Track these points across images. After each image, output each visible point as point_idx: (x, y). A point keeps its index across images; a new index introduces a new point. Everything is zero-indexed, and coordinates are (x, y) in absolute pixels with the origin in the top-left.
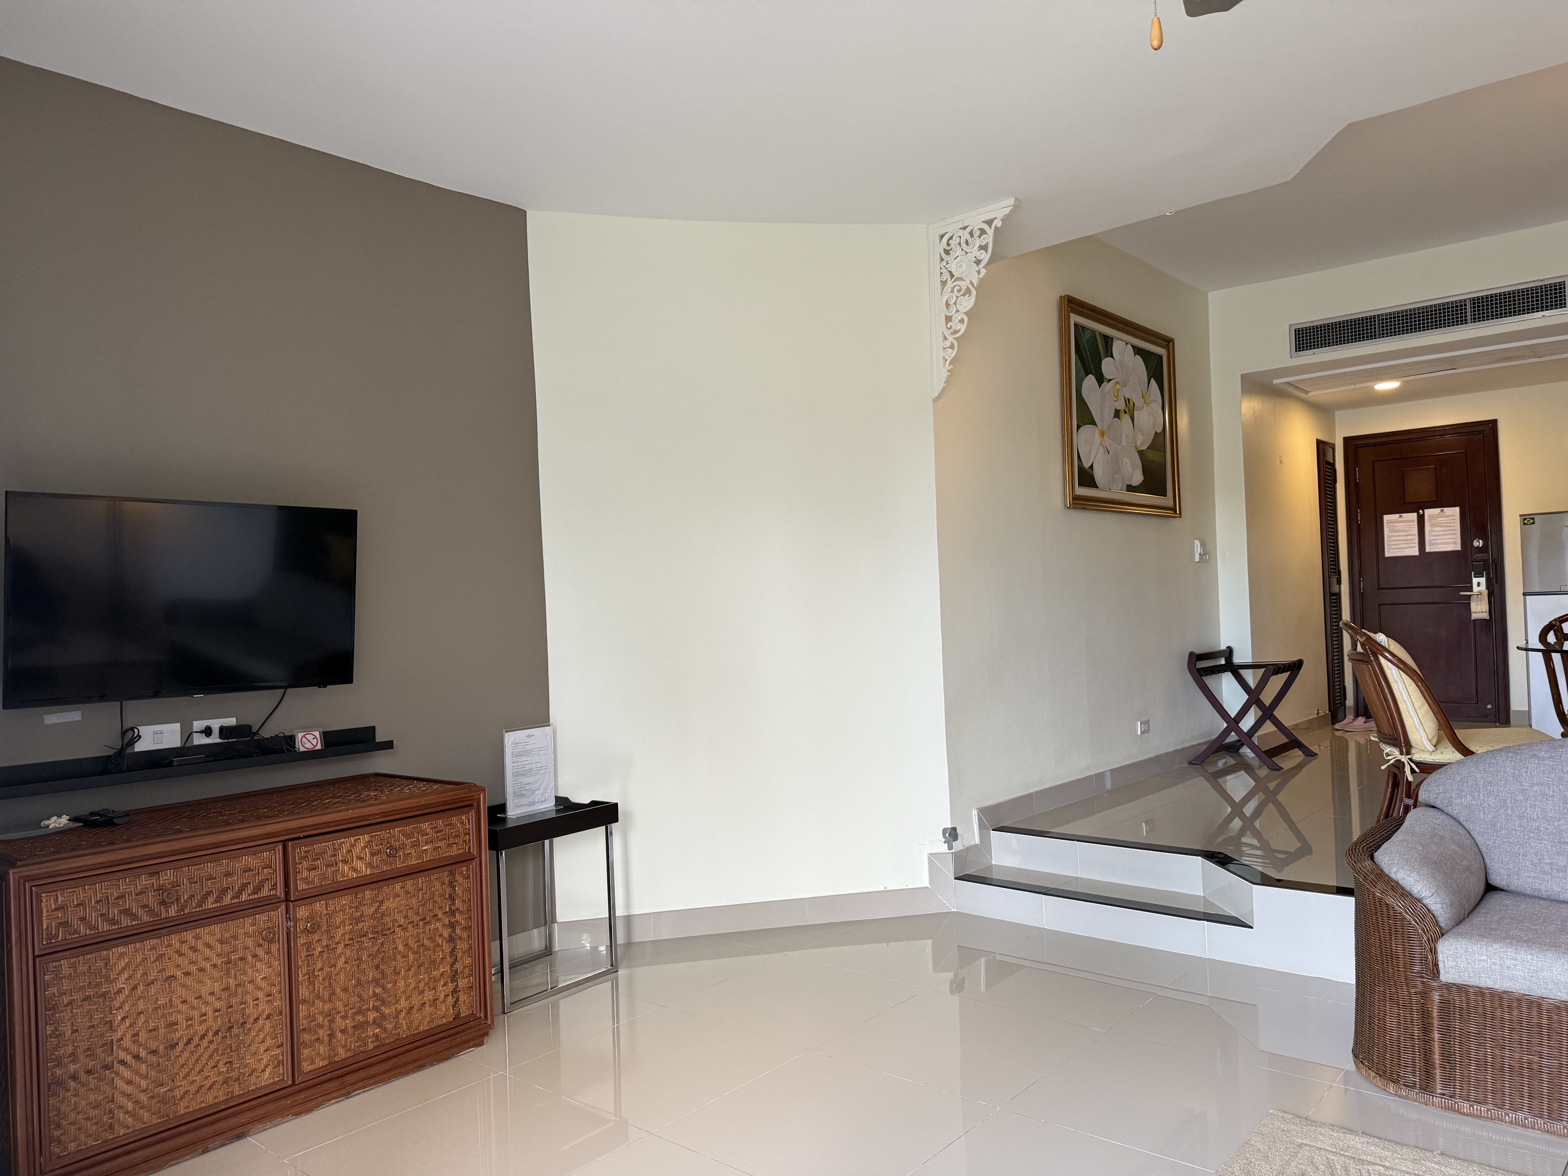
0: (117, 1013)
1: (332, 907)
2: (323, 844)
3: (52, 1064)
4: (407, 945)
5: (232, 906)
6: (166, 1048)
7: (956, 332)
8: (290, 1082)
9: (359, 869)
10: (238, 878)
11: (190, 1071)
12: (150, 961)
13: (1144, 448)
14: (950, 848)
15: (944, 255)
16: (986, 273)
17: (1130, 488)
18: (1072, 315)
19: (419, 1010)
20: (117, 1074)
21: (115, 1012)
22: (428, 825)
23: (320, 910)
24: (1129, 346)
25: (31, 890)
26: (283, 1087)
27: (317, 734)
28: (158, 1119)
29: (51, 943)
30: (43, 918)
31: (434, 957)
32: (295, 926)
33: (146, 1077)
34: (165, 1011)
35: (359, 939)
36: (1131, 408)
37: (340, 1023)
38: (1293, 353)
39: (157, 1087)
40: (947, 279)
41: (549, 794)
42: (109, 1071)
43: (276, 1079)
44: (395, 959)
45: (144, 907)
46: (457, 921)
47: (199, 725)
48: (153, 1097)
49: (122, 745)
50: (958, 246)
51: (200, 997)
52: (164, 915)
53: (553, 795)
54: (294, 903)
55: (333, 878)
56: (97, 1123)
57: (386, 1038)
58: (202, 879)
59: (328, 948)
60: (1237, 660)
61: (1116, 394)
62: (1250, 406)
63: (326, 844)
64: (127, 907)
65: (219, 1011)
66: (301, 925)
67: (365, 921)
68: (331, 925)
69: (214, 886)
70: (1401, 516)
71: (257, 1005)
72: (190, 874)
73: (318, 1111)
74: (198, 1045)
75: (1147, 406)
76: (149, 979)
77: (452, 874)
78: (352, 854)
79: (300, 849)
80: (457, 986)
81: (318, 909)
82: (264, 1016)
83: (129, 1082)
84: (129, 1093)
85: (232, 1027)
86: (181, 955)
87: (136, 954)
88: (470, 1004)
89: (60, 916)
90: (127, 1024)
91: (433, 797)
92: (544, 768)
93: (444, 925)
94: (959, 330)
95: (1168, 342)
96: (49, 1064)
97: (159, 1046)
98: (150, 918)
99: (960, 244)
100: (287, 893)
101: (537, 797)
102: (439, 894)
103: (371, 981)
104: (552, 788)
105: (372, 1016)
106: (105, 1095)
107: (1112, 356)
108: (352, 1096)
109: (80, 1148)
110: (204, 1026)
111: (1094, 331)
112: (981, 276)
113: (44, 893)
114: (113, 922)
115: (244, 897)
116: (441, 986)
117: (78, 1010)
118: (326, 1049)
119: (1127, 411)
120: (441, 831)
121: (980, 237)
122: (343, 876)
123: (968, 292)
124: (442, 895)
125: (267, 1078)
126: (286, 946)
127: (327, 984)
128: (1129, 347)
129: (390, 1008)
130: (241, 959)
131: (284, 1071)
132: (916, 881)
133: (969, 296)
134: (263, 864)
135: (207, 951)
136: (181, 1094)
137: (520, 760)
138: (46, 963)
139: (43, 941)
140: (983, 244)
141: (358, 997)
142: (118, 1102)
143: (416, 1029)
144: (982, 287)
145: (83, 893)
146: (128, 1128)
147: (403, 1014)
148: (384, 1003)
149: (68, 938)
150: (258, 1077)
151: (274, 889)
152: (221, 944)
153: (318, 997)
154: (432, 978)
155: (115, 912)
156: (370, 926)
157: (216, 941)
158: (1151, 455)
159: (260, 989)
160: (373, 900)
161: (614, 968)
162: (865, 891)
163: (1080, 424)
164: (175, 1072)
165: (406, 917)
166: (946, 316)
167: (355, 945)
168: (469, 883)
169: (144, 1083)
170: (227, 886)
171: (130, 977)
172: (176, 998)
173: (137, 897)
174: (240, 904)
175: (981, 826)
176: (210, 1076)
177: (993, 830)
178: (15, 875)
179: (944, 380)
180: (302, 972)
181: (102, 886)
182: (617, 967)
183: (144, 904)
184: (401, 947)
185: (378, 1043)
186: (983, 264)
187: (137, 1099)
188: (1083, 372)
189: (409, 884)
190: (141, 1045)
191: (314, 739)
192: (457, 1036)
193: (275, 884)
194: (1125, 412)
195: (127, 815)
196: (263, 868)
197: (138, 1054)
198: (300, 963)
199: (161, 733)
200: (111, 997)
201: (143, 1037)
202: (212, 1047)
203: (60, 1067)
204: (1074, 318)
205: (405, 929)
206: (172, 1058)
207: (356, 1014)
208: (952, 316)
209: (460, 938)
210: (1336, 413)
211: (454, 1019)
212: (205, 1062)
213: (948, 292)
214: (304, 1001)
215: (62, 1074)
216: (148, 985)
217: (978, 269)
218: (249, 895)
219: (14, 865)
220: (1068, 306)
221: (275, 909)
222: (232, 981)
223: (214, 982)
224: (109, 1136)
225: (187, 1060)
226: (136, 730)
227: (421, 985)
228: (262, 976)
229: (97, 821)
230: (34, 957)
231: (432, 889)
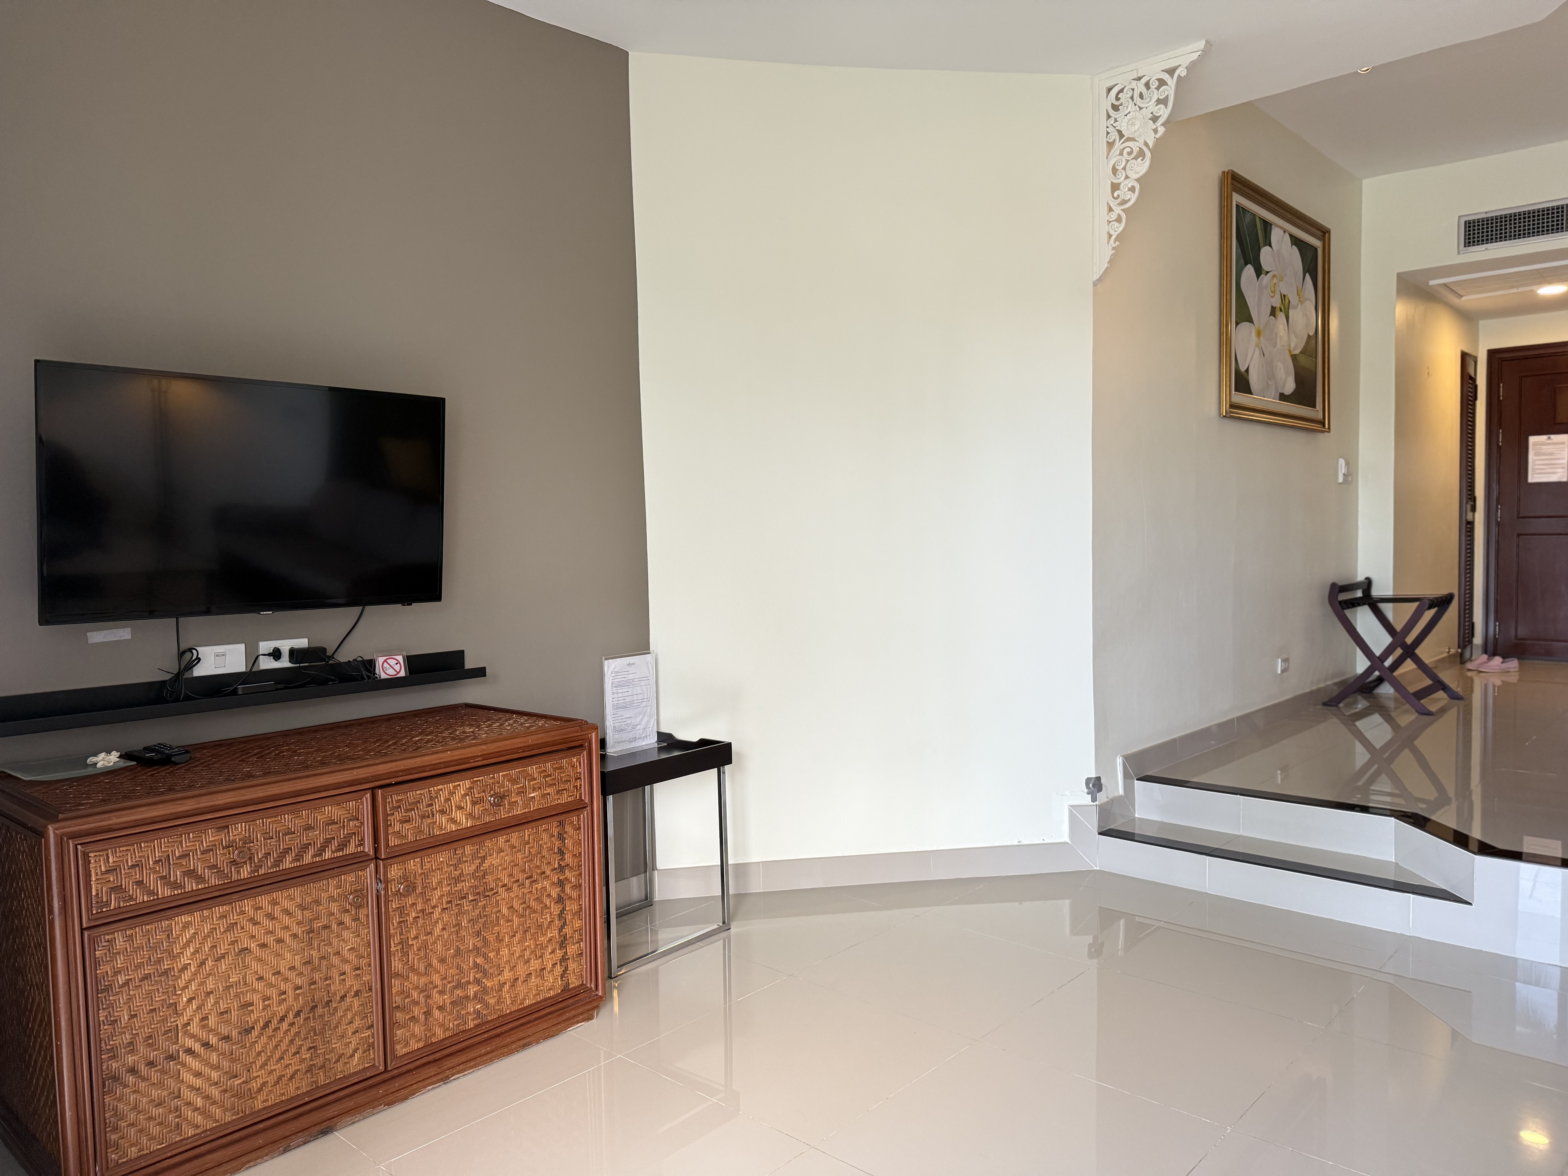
0: (182, 994)
1: (428, 866)
2: (418, 792)
3: (107, 1056)
4: (512, 907)
5: (314, 865)
6: (239, 1033)
7: (1124, 202)
8: (382, 1068)
9: (458, 821)
10: (320, 832)
11: (269, 1059)
12: (220, 931)
13: (1297, 352)
14: (1094, 799)
15: (1111, 112)
16: (1166, 132)
17: (1283, 397)
18: (1234, 195)
19: (525, 981)
20: (184, 1065)
21: (180, 992)
22: (536, 769)
23: (414, 870)
24: (1287, 235)
25: (77, 849)
26: (373, 1074)
27: (400, 658)
28: (232, 1115)
29: (102, 911)
30: (92, 883)
31: (541, 920)
32: (386, 889)
33: (217, 1068)
34: (238, 991)
35: (458, 902)
36: (1287, 307)
37: (437, 999)
38: (1460, 249)
39: (230, 1079)
40: (1115, 140)
41: (651, 729)
42: (175, 1062)
43: (366, 1065)
44: (498, 924)
45: (212, 867)
46: (566, 879)
47: (266, 646)
48: (225, 1091)
49: (179, 669)
50: (1130, 100)
51: (278, 973)
52: (235, 877)
53: (655, 730)
54: (385, 862)
55: (429, 831)
56: (160, 1124)
57: (488, 1014)
58: (279, 834)
59: (423, 913)
60: (1376, 592)
61: (1273, 289)
62: (1402, 310)
63: (422, 792)
64: (192, 868)
65: (300, 988)
66: (393, 887)
67: (465, 880)
68: (426, 887)
69: (292, 842)
70: (1549, 438)
71: (344, 980)
72: (265, 828)
73: (415, 1099)
74: (276, 1029)
75: (1302, 304)
76: (219, 953)
77: (561, 824)
78: (451, 803)
79: (392, 797)
80: (566, 953)
81: (412, 868)
82: (353, 993)
83: (198, 1074)
84: (198, 1087)
85: (316, 1006)
86: (256, 923)
87: (202, 923)
88: (580, 973)
89: (112, 880)
90: (194, 1007)
91: (540, 735)
92: (646, 700)
93: (553, 884)
94: (1129, 200)
95: (1323, 233)
96: (103, 1057)
97: (232, 1031)
98: (218, 881)
99: (1132, 98)
100: (376, 850)
101: (638, 732)
102: (547, 848)
103: (471, 950)
104: (654, 722)
105: (472, 990)
106: (170, 1091)
107: (1270, 245)
108: (451, 1081)
109: (142, 1153)
110: (283, 1007)
111: (1254, 215)
112: (1158, 136)
113: (92, 852)
114: (175, 885)
115: (327, 855)
116: (548, 954)
117: (136, 992)
118: (421, 1028)
119: (1283, 309)
120: (550, 776)
121: (1158, 88)
122: (441, 828)
123: (1141, 154)
124: (550, 849)
125: (355, 1064)
126: (375, 911)
127: (423, 955)
128: (1287, 237)
129: (493, 980)
130: (326, 927)
131: (376, 1055)
132: (1054, 835)
133: (1142, 160)
134: (349, 815)
135: (287, 920)
136: (259, 1086)
137: (620, 691)
138: (97, 937)
139: (92, 911)
140: (1161, 98)
141: (458, 969)
142: (185, 1097)
143: (521, 1004)
144: (1159, 150)
145: (139, 853)
146: (197, 1127)
147: (507, 987)
148: (485, 973)
149: (122, 905)
150: (346, 1063)
151: (361, 845)
152: (302, 910)
153: (413, 969)
154: (538, 945)
155: (177, 874)
156: (471, 887)
157: (296, 907)
158: (1304, 361)
159: (347, 961)
160: (474, 856)
161: (726, 925)
162: (997, 844)
163: (1238, 320)
164: (251, 1061)
165: (511, 875)
166: (1112, 183)
167: (454, 909)
168: (580, 835)
169: (215, 1075)
170: (308, 842)
171: (196, 951)
172: (251, 974)
173: (203, 856)
174: (323, 863)
175: (1126, 775)
176: (291, 1064)
177: (1137, 779)
178: (56, 831)
179: (1108, 260)
180: (394, 941)
181: (161, 843)
182: (729, 924)
183: (210, 864)
184: (505, 911)
185: (479, 1020)
186: (1161, 121)
187: (207, 1093)
188: (1242, 261)
189: (515, 837)
190: (211, 1030)
191: (397, 664)
192: (566, 1010)
193: (363, 839)
194: (1281, 310)
195: (187, 752)
196: (349, 821)
197: (207, 1041)
198: (392, 931)
199: (223, 655)
200: (174, 976)
201: (212, 1021)
202: (294, 1030)
203: (117, 1059)
204: (1237, 198)
205: (509, 889)
206: (248, 1045)
207: (455, 987)
208: (1119, 184)
209: (570, 898)
210: (1481, 322)
211: (562, 991)
212: (285, 1048)
213: (1115, 155)
214: (398, 975)
215: (119, 1067)
216: (218, 960)
217: (1154, 127)
218: (333, 852)
219: (54, 819)
220: (1232, 184)
221: (363, 868)
222: (314, 953)
223: (295, 955)
224: (175, 1138)
225: (265, 1047)
226: (194, 651)
227: (527, 953)
228: (349, 947)
229: (151, 758)
230: (82, 930)
231: (540, 842)
